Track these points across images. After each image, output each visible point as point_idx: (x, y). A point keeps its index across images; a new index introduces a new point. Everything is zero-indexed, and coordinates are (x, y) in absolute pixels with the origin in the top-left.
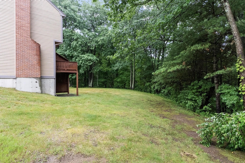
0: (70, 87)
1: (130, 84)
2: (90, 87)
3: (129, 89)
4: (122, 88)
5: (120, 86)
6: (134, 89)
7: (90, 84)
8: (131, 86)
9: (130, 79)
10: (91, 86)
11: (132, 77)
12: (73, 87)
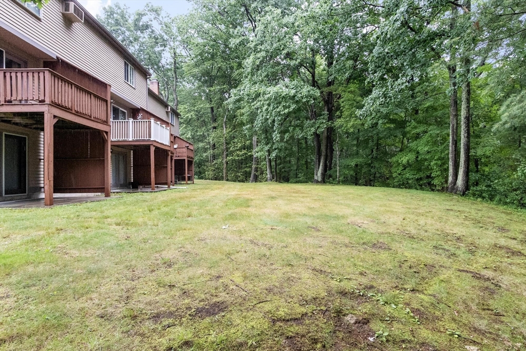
0: (271, 180)
1: (447, 170)
2: (317, 182)
3: (443, 190)
4: (421, 187)
5: (410, 182)
6: (464, 194)
7: (317, 175)
8: (450, 179)
9: (446, 152)
10: (320, 179)
11: (456, 143)
12: (276, 181)
